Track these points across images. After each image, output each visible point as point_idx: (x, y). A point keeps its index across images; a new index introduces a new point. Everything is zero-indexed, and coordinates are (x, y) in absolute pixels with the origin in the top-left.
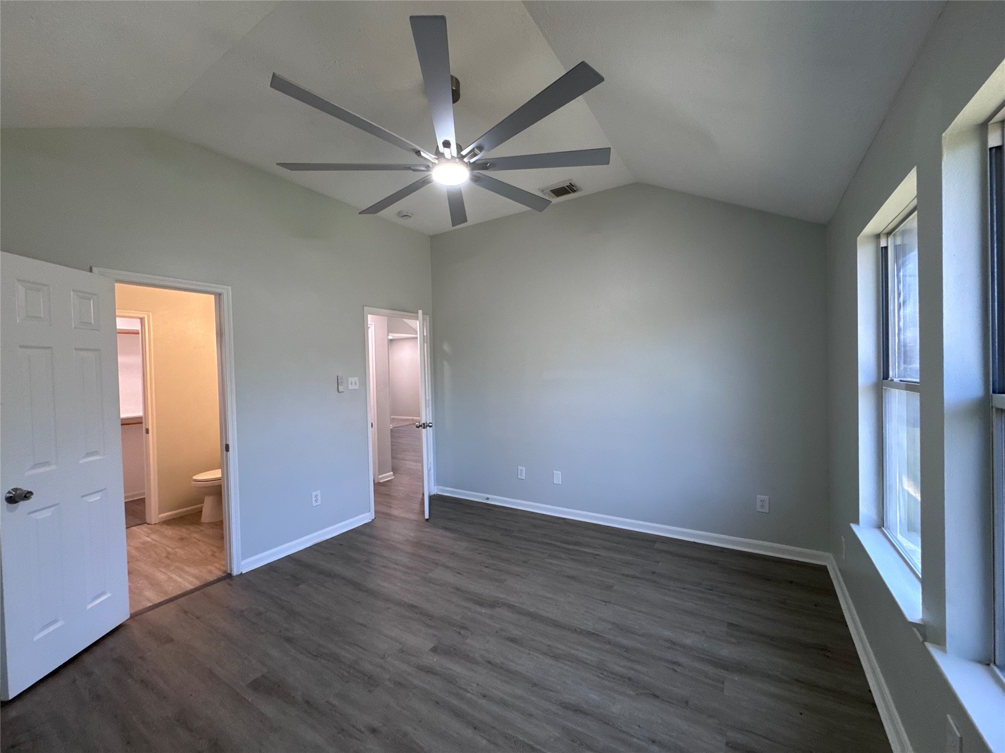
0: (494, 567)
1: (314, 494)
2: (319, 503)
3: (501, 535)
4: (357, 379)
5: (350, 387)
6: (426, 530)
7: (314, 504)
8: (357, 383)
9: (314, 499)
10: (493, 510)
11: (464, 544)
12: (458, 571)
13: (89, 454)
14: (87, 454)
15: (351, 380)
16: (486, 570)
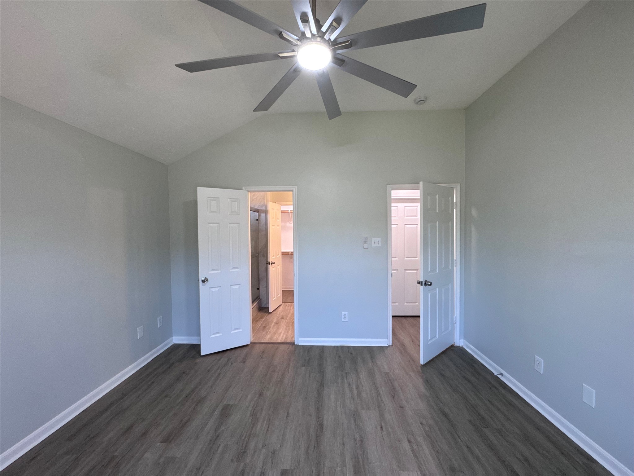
0: (415, 447)
1: (343, 313)
2: (346, 320)
3: (470, 421)
4: (380, 239)
5: (374, 245)
6: (412, 374)
7: (343, 320)
8: (380, 242)
9: (343, 317)
10: (497, 389)
11: (422, 406)
12: (383, 425)
13: (234, 268)
14: (233, 268)
15: (374, 240)
16: (406, 445)
